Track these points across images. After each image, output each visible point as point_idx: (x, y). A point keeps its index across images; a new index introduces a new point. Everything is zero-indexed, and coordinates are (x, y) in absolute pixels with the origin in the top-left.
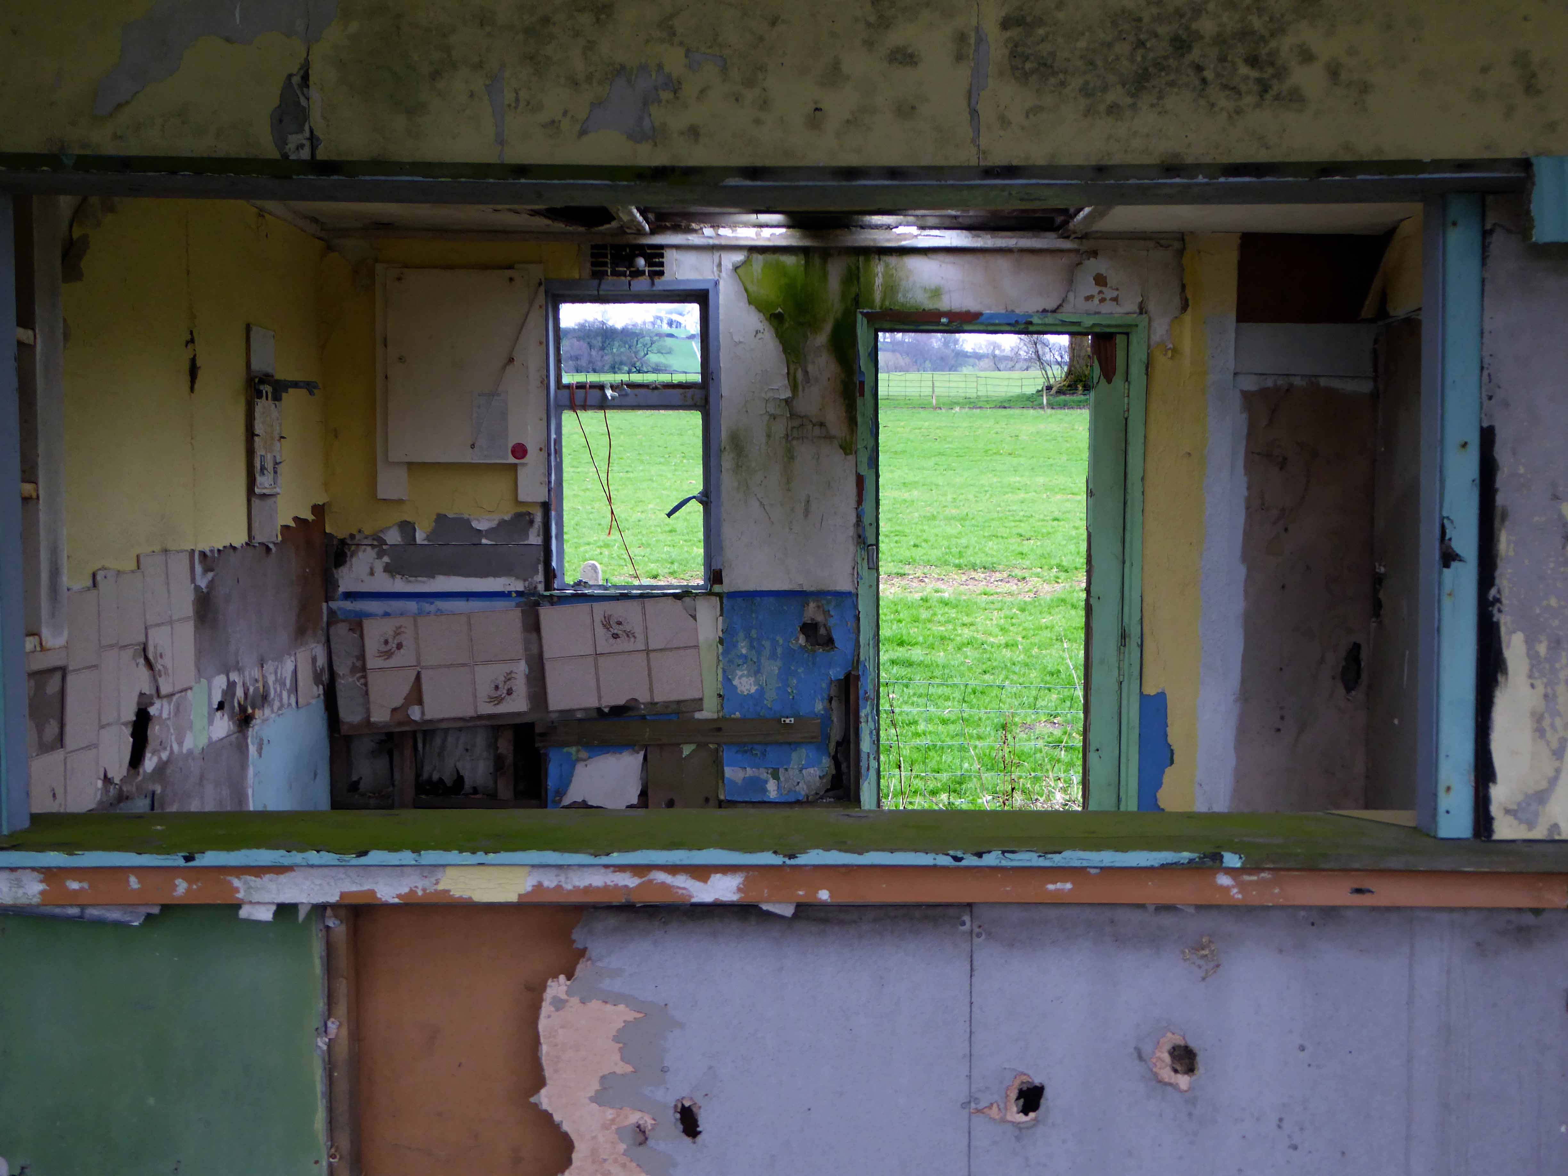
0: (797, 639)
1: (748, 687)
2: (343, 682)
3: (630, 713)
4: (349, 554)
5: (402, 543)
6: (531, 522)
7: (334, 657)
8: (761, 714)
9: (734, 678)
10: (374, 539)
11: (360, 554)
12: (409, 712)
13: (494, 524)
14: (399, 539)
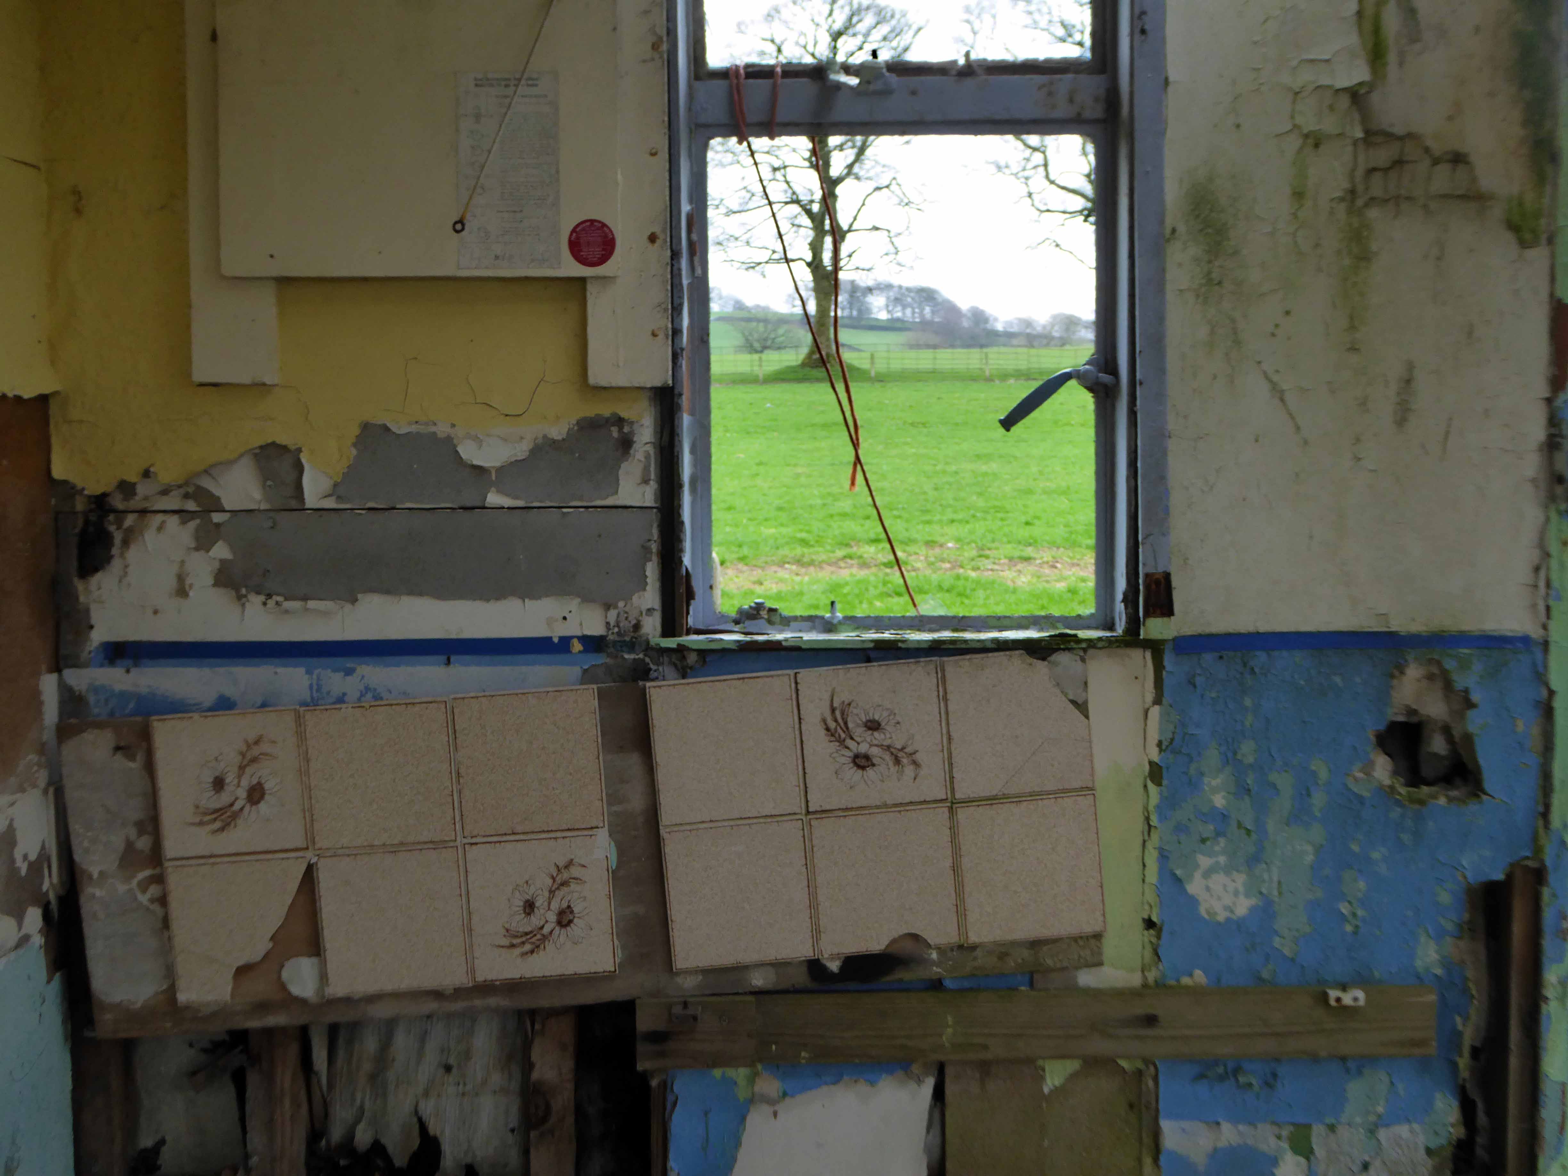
0: (1369, 766)
1: (1228, 900)
2: (98, 893)
3: (902, 975)
4: (118, 537)
5: (263, 507)
6: (626, 444)
7: (76, 827)
8: (1265, 975)
9: (1191, 877)
10: (186, 496)
11: (150, 537)
12: (285, 974)
13: (521, 450)
14: (257, 495)
